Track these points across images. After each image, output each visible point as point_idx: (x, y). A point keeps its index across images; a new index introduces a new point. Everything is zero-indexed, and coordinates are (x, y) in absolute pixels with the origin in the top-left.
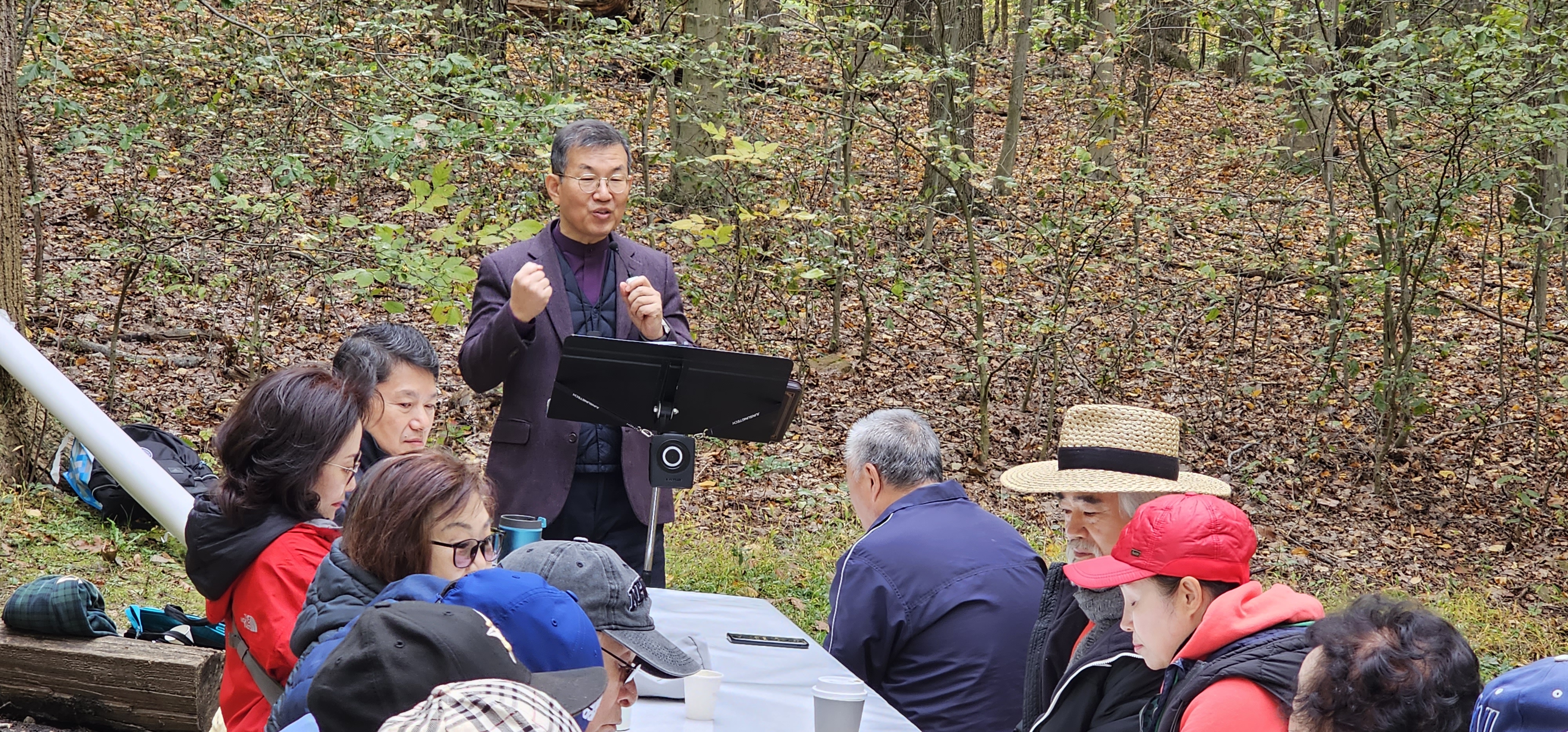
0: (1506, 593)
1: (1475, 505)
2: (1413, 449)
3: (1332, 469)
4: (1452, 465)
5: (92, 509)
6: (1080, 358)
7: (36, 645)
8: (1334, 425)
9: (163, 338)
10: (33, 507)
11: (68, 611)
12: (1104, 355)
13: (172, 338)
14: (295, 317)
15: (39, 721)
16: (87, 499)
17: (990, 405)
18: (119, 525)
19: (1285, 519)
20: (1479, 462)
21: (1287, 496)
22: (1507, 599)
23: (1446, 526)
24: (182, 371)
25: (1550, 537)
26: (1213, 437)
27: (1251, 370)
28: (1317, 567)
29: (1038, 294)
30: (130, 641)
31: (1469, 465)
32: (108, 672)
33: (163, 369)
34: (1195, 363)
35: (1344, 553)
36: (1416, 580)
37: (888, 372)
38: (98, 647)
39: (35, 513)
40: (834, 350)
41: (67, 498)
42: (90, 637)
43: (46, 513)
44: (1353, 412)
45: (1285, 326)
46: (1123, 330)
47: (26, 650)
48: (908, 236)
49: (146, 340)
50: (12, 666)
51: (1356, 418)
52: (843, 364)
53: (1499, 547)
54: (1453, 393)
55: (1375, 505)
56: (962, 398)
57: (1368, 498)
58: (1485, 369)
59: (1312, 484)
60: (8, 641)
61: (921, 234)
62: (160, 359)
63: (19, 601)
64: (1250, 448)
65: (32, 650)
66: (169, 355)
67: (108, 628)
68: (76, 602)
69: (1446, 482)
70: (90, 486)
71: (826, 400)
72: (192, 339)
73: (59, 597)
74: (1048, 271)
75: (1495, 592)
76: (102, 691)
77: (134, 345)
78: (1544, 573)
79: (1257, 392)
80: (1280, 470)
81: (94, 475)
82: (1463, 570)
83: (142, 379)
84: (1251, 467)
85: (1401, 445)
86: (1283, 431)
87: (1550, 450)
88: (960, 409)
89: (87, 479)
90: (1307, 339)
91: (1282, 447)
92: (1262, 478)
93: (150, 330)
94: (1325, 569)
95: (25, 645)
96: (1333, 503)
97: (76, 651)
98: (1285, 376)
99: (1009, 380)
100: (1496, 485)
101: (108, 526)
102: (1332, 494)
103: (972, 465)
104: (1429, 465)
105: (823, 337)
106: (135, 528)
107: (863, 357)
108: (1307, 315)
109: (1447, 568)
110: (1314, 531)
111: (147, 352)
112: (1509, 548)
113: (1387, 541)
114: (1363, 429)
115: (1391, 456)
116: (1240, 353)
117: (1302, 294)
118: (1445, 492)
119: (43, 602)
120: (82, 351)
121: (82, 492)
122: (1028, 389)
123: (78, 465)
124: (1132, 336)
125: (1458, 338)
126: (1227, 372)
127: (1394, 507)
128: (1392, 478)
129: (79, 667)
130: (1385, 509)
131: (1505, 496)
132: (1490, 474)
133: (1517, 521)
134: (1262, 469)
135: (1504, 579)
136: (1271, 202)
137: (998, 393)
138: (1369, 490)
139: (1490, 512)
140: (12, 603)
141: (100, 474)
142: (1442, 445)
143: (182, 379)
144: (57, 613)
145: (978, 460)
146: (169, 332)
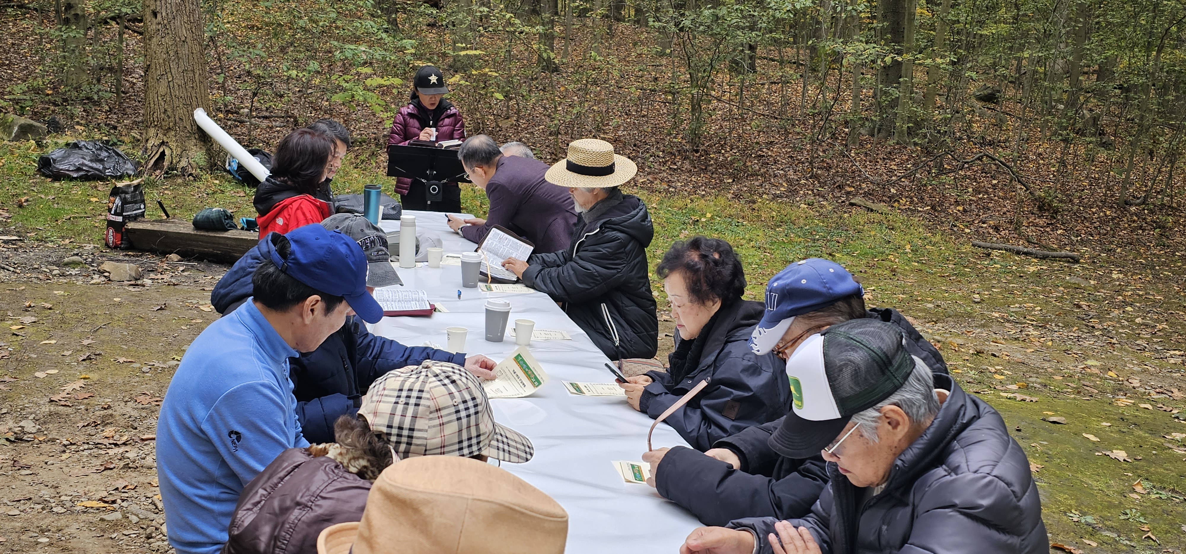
0: (733, 196)
1: (722, 166)
2: (702, 148)
3: (675, 155)
4: (714, 153)
5: (238, 179)
6: (590, 120)
7: (206, 234)
8: (674, 140)
9: (272, 117)
10: (216, 179)
11: (217, 221)
12: (598, 119)
13: (275, 117)
14: (320, 109)
15: (209, 261)
16: (237, 176)
17: (560, 136)
18: (248, 186)
19: (660, 173)
20: (723, 151)
21: (660, 165)
22: (733, 198)
23: (712, 174)
24: (278, 129)
25: (747, 176)
26: (635, 145)
27: (647, 122)
28: (670, 189)
29: (576, 98)
30: (243, 232)
31: (720, 153)
32: (234, 243)
33: (271, 128)
34: (628, 120)
35: (679, 184)
36: (704, 193)
37: (526, 125)
38: (230, 234)
39: (217, 182)
40: (508, 118)
41: (229, 176)
42: (226, 230)
43: (221, 182)
44: (681, 136)
45: (658, 107)
46: (604, 110)
47: (202, 235)
48: (532, 79)
49: (265, 118)
50: (198, 241)
51: (682, 138)
52: (509, 123)
53: (730, 181)
54: (713, 128)
55: (689, 167)
56: (550, 134)
57: (687, 165)
58: (724, 120)
59: (668, 160)
60: (195, 232)
61: (536, 79)
62: (270, 125)
63: (198, 218)
64: (647, 149)
65: (205, 236)
66: (274, 123)
67: (235, 227)
68: (220, 217)
69: (712, 158)
70: (237, 171)
71: (504, 135)
72: (283, 117)
73: (214, 216)
74: (579, 90)
75: (730, 196)
76: (232, 250)
77: (262, 119)
78: (745, 189)
79: (649, 129)
80: (658, 156)
81: (238, 167)
82: (719, 189)
83: (263, 131)
84: (648, 155)
85: (697, 147)
86: (658, 143)
87: (746, 147)
88: (550, 138)
89: (236, 169)
90: (665, 111)
91: (658, 148)
92: (651, 159)
93: (267, 114)
94: (673, 190)
95: (202, 234)
96: (676, 167)
97: (221, 235)
98: (658, 124)
99: (566, 127)
100: (729, 159)
101: (244, 186)
102: (675, 164)
103: (554, 157)
104: (707, 153)
105: (504, 114)
106: (253, 187)
107: (517, 121)
108: (665, 103)
109: (713, 188)
110: (669, 177)
111: (265, 123)
112: (734, 181)
113: (693, 180)
114: (684, 141)
115: (694, 150)
116: (643, 116)
117: (663, 96)
118: (712, 162)
119: (208, 218)
120: (241, 122)
121: (234, 173)
122: (572, 131)
123: (233, 164)
124: (607, 112)
125: (714, 110)
126: (639, 123)
127: (695, 168)
128: (695, 158)
129: (222, 241)
130: (692, 169)
131: (732, 163)
132: (726, 155)
133: (736, 171)
134: (651, 156)
135: (732, 191)
136: (653, 66)
137: (563, 132)
138: (687, 162)
139: (727, 169)
140: (196, 218)
141: (240, 167)
142: (710, 146)
143: (278, 132)
144: (213, 222)
145: (556, 155)
146: (274, 115)
